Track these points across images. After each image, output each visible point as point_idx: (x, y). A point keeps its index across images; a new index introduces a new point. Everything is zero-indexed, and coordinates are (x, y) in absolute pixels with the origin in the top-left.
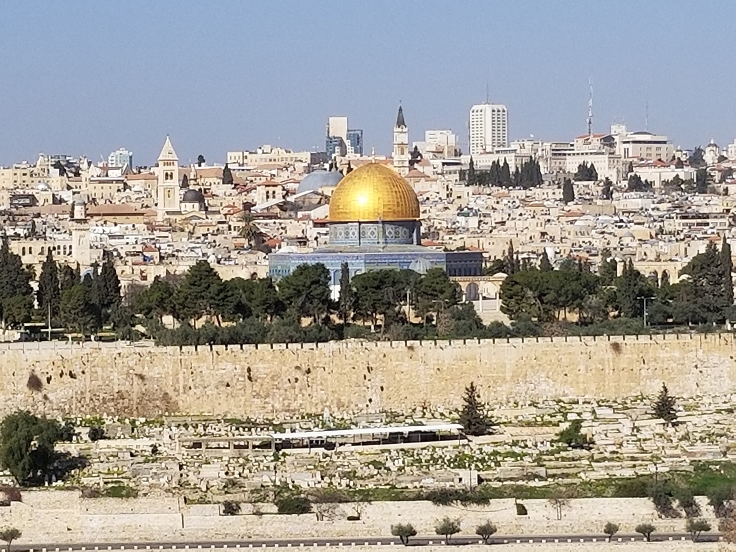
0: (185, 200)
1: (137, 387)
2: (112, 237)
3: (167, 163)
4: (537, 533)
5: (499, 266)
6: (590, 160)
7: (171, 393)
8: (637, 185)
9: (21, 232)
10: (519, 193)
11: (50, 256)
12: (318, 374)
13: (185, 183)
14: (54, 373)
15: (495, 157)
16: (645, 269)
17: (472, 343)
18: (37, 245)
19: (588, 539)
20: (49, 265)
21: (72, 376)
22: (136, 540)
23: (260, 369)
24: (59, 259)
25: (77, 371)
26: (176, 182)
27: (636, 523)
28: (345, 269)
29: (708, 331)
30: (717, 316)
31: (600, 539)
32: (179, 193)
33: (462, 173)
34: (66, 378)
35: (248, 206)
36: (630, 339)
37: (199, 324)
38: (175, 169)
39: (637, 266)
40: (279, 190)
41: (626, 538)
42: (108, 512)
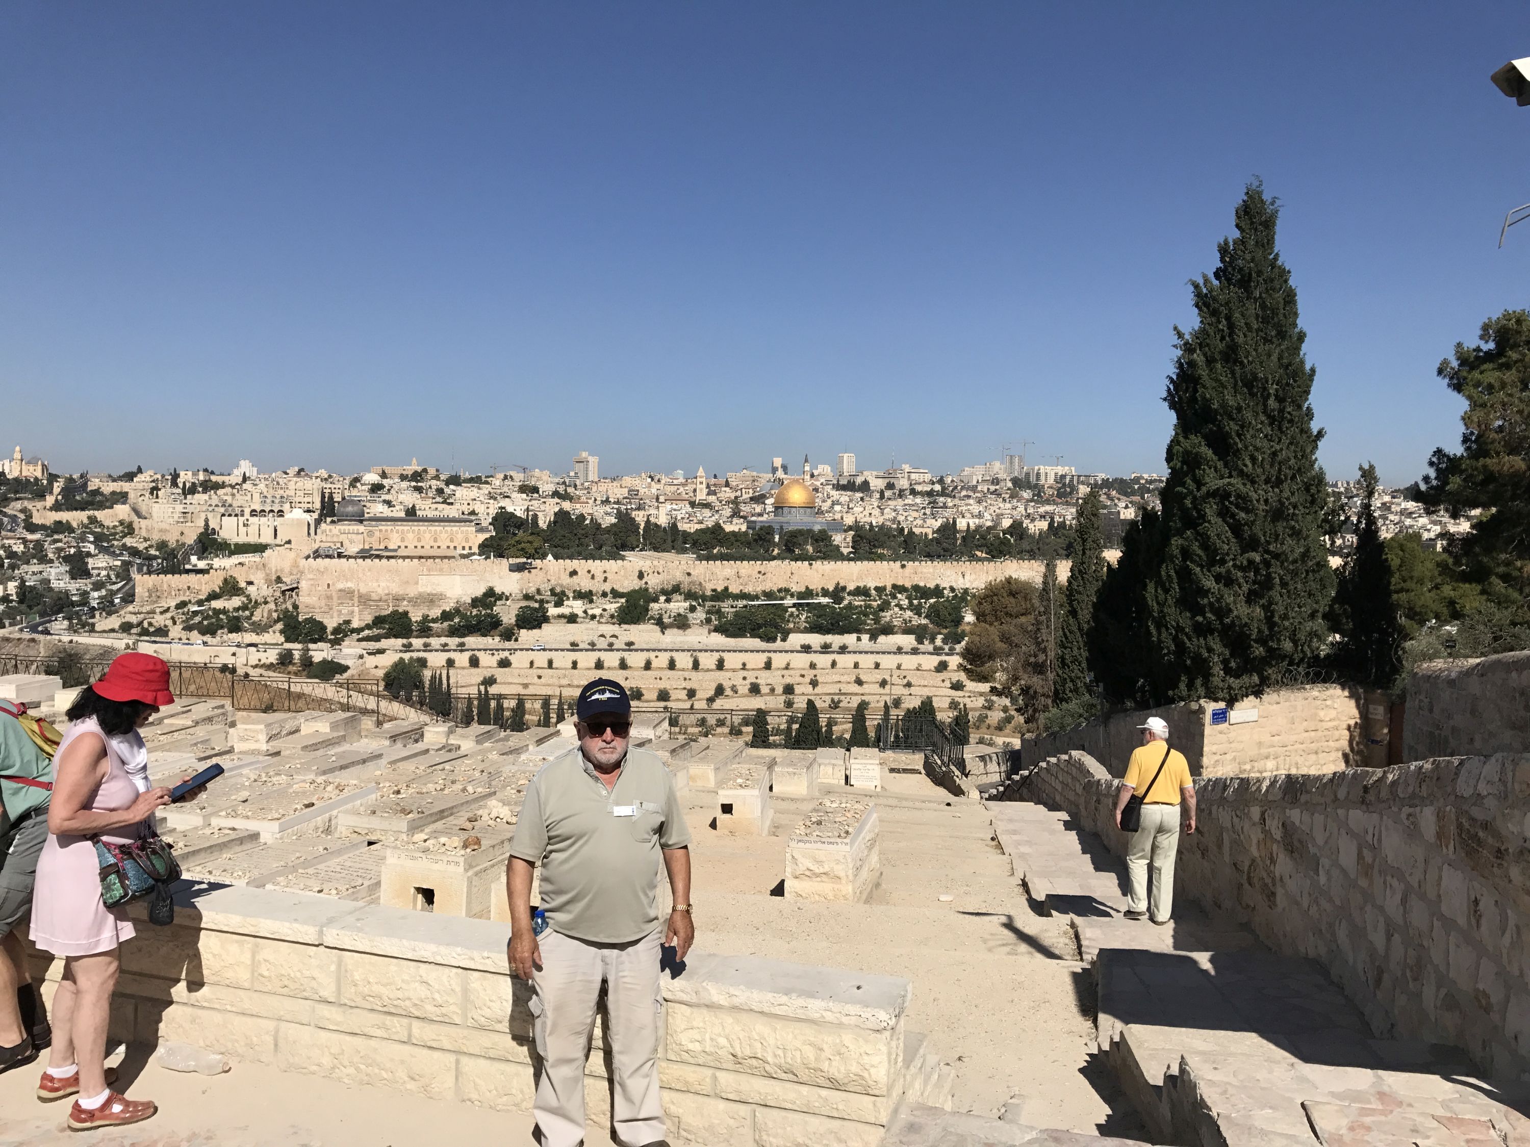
0: (708, 494)
1: (687, 579)
2: (675, 510)
3: (701, 477)
4: (866, 649)
5: (850, 528)
6: (892, 481)
7: (703, 583)
8: (913, 492)
9: (633, 506)
10: (859, 495)
11: (648, 519)
12: (768, 575)
13: (708, 486)
14: (650, 571)
15: (849, 478)
16: (917, 531)
17: (839, 563)
18: (641, 513)
19: (889, 653)
20: (648, 522)
21: (658, 573)
22: (686, 647)
23: (743, 572)
24: (652, 519)
25: (661, 571)
26: (704, 486)
27: (911, 647)
28: (782, 527)
29: (945, 561)
30: (949, 553)
31: (895, 653)
32: (705, 491)
33: (833, 485)
34: (656, 574)
35: (736, 497)
36: (911, 563)
37: (715, 551)
38: (704, 480)
39: (914, 530)
40: (751, 491)
41: (906, 653)
42: (674, 635)
